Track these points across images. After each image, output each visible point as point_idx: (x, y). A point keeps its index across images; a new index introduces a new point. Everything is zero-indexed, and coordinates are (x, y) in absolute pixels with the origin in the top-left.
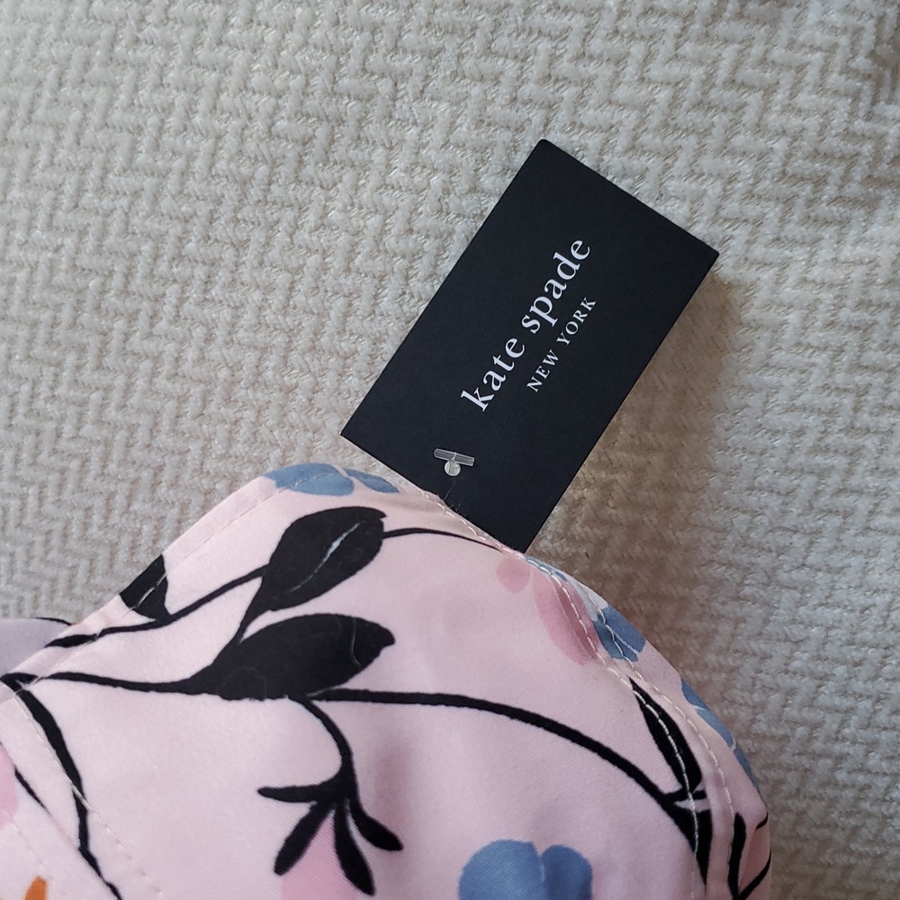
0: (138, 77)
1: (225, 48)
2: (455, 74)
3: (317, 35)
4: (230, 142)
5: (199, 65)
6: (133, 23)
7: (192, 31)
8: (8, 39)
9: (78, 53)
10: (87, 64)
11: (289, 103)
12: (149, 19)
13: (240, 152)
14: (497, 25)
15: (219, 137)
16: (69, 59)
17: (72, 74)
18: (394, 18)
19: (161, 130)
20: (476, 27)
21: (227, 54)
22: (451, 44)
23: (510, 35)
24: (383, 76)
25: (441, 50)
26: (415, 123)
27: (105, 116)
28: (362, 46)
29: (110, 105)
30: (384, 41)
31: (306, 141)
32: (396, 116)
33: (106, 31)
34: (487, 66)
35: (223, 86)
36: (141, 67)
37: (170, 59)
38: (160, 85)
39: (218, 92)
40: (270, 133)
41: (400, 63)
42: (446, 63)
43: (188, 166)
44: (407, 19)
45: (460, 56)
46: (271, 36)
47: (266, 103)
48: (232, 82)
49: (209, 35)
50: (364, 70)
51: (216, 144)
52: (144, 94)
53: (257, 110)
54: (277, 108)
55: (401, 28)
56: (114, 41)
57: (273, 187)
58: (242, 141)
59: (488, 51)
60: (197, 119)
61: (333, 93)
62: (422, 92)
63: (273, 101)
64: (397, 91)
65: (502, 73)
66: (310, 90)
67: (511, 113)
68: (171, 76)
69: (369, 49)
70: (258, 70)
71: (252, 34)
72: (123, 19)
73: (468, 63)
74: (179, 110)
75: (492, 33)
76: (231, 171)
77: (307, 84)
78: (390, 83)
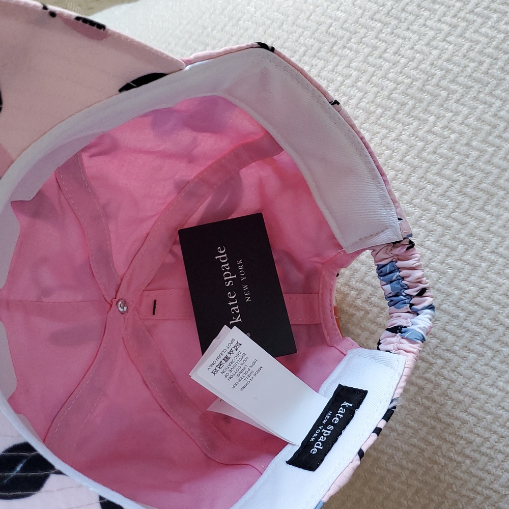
0: (340, 61)
1: (381, 60)
2: (475, 97)
3: (423, 66)
4: (370, 96)
5: (368, 63)
6: (345, 40)
7: (370, 49)
8: (287, 32)
9: (317, 45)
10: (319, 50)
11: (402, 88)
12: (352, 40)
13: (373, 102)
14: (498, 85)
15: (366, 93)
16: (312, 46)
17: (310, 52)
18: (457, 69)
19: (342, 84)
20: (489, 83)
21: (381, 62)
22: (477, 86)
23: (501, 90)
24: (445, 89)
25: (472, 87)
26: (452, 112)
27: (320, 72)
28: (440, 76)
29: (323, 68)
30: (450, 76)
31: (403, 104)
32: (445, 106)
33: (332, 40)
34: (489, 99)
35: (375, 74)
36: (342, 57)
37: (356, 58)
38: (348, 66)
39: (373, 75)
40: (389, 97)
41: (453, 87)
42: (472, 93)
43: (348, 101)
44: (462, 71)
45: (479, 92)
46: (403, 61)
47: (391, 85)
48: (380, 73)
49: (377, 53)
50: (438, 85)
51: (364, 96)
52: (340, 68)
53: (387, 87)
54: (395, 89)
55: (458, 74)
56: (334, 44)
57: (382, 119)
58: (375, 97)
59: (490, 94)
60: (359, 84)
61: (421, 90)
62: (459, 100)
63: (395, 85)
64: (448, 97)
65: (494, 103)
66: (412, 86)
67: (493, 119)
68: (354, 64)
69: (443, 78)
70: (393, 72)
71: (396, 57)
72: (342, 38)
73: (482, 95)
74: (353, 78)
75: (495, 87)
76: (366, 108)
77: (412, 83)
78: (447, 93)
